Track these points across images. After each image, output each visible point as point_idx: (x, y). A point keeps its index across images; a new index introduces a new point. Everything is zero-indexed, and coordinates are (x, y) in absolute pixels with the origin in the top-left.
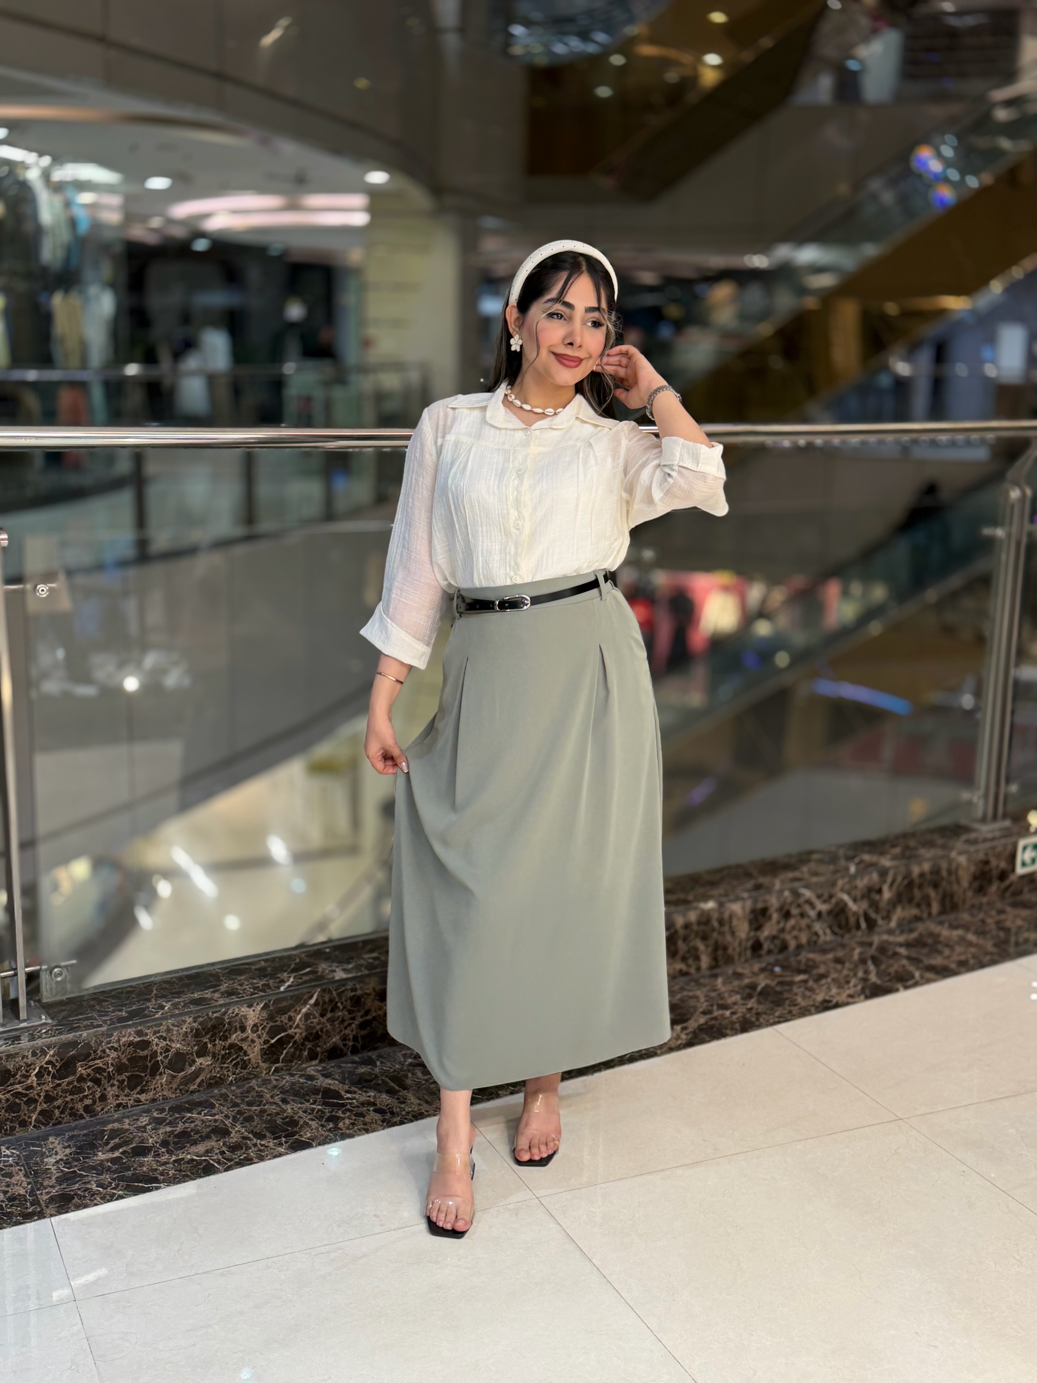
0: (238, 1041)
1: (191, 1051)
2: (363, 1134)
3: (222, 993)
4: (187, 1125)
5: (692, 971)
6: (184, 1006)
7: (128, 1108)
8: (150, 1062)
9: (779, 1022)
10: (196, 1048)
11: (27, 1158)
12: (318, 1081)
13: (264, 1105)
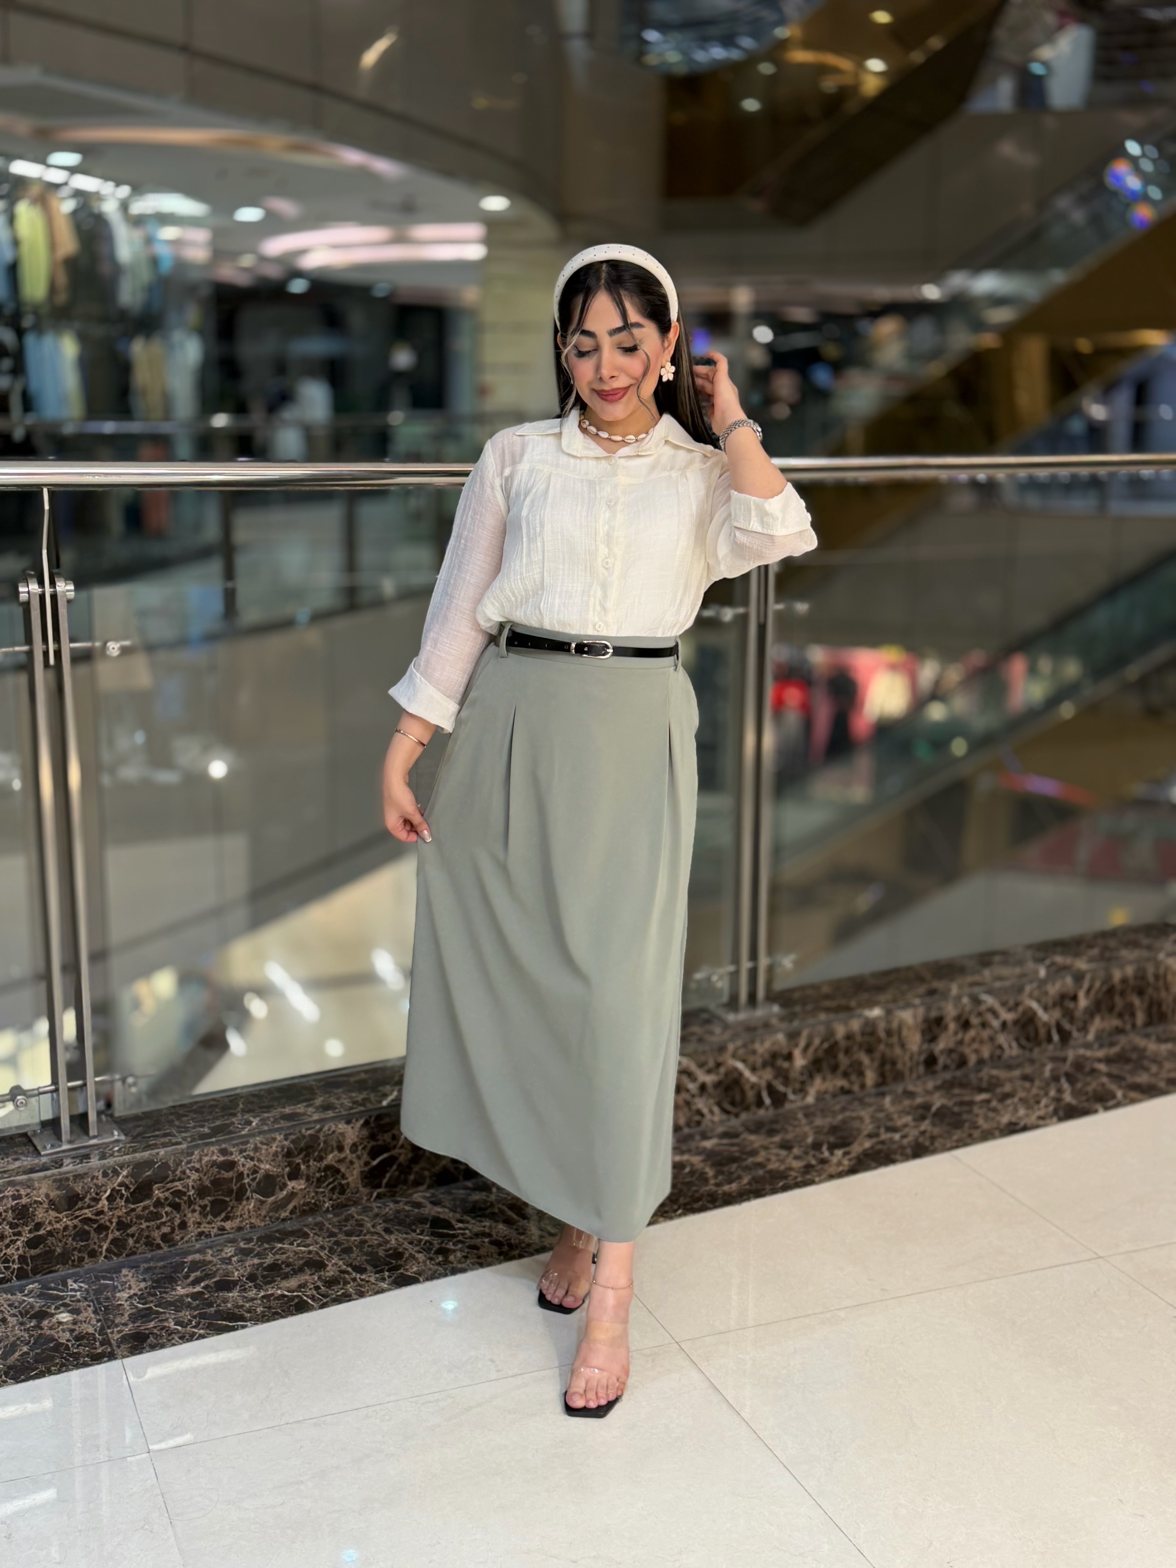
0: (336, 1162)
1: (281, 1173)
2: (477, 1269)
3: (317, 1108)
4: (277, 1257)
5: (856, 1088)
6: (273, 1122)
7: (211, 1237)
8: (236, 1185)
9: (957, 1147)
10: (287, 1169)
11: (98, 1292)
12: (426, 1209)
13: (365, 1235)
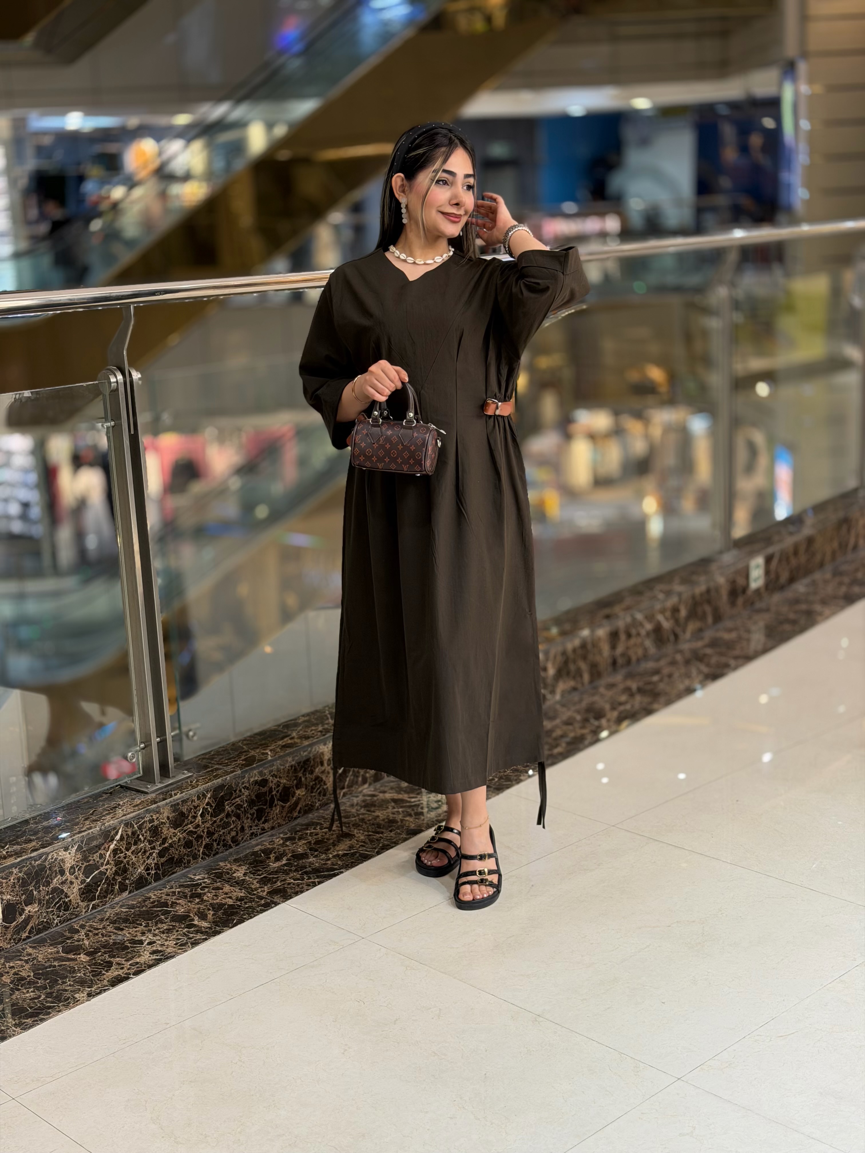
0: (320, 773)
1: (292, 785)
8: (269, 796)
10: (295, 782)
11: (218, 877)
12: (381, 796)
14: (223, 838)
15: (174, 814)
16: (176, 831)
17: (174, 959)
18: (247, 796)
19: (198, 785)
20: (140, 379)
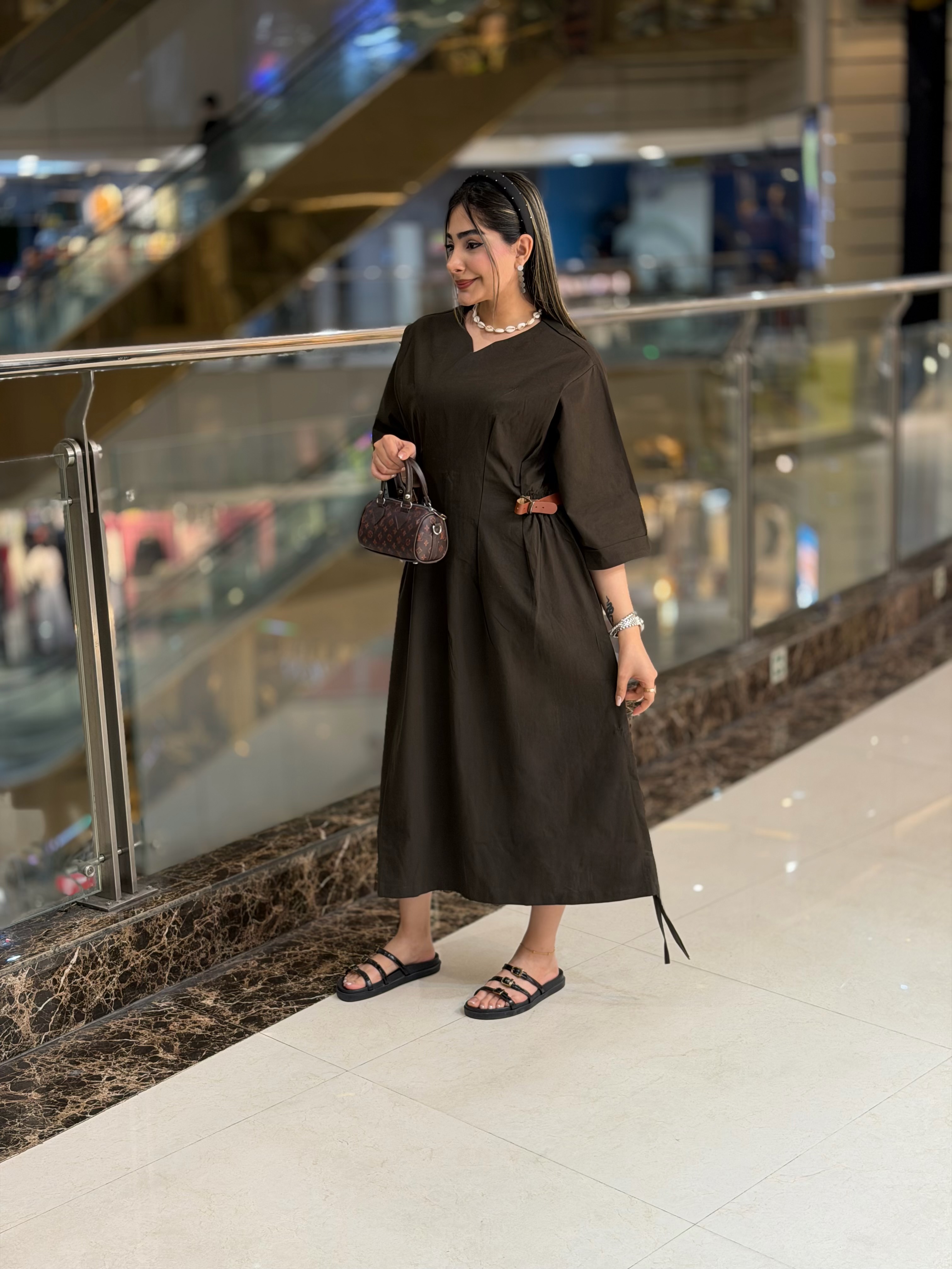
0: (299, 888)
1: (268, 901)
6: (254, 863)
7: (230, 958)
8: (242, 914)
10: (272, 897)
11: (186, 1004)
14: (191, 960)
15: (137, 934)
16: (139, 953)
17: (136, 1096)
18: (218, 914)
19: (164, 901)
20: (100, 452)
